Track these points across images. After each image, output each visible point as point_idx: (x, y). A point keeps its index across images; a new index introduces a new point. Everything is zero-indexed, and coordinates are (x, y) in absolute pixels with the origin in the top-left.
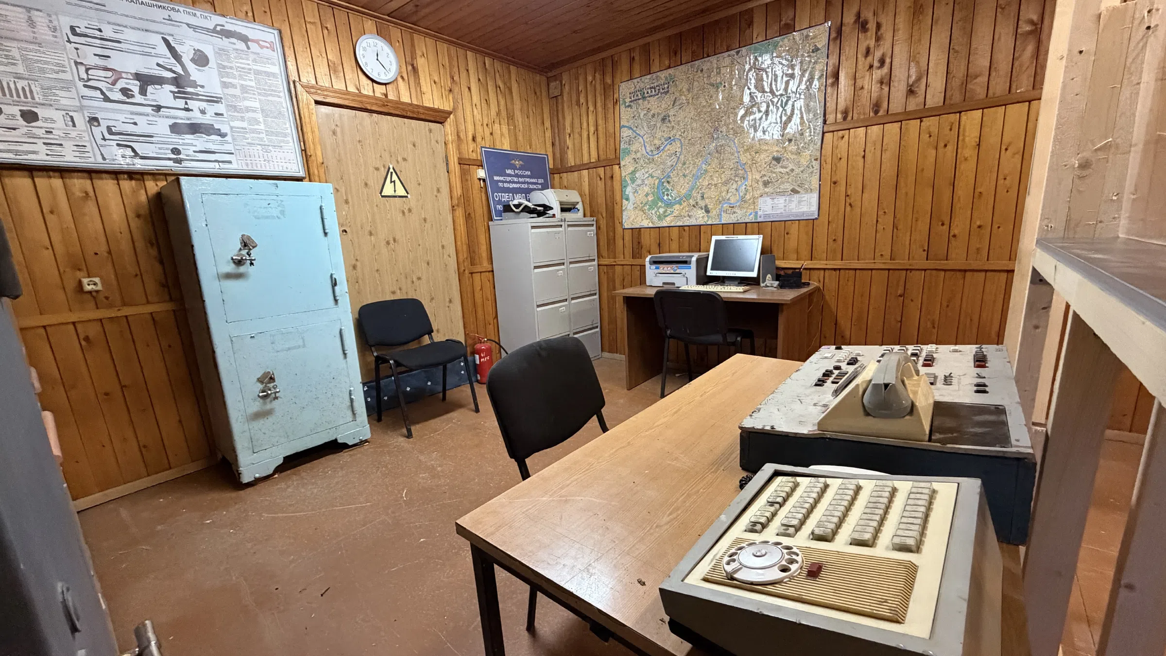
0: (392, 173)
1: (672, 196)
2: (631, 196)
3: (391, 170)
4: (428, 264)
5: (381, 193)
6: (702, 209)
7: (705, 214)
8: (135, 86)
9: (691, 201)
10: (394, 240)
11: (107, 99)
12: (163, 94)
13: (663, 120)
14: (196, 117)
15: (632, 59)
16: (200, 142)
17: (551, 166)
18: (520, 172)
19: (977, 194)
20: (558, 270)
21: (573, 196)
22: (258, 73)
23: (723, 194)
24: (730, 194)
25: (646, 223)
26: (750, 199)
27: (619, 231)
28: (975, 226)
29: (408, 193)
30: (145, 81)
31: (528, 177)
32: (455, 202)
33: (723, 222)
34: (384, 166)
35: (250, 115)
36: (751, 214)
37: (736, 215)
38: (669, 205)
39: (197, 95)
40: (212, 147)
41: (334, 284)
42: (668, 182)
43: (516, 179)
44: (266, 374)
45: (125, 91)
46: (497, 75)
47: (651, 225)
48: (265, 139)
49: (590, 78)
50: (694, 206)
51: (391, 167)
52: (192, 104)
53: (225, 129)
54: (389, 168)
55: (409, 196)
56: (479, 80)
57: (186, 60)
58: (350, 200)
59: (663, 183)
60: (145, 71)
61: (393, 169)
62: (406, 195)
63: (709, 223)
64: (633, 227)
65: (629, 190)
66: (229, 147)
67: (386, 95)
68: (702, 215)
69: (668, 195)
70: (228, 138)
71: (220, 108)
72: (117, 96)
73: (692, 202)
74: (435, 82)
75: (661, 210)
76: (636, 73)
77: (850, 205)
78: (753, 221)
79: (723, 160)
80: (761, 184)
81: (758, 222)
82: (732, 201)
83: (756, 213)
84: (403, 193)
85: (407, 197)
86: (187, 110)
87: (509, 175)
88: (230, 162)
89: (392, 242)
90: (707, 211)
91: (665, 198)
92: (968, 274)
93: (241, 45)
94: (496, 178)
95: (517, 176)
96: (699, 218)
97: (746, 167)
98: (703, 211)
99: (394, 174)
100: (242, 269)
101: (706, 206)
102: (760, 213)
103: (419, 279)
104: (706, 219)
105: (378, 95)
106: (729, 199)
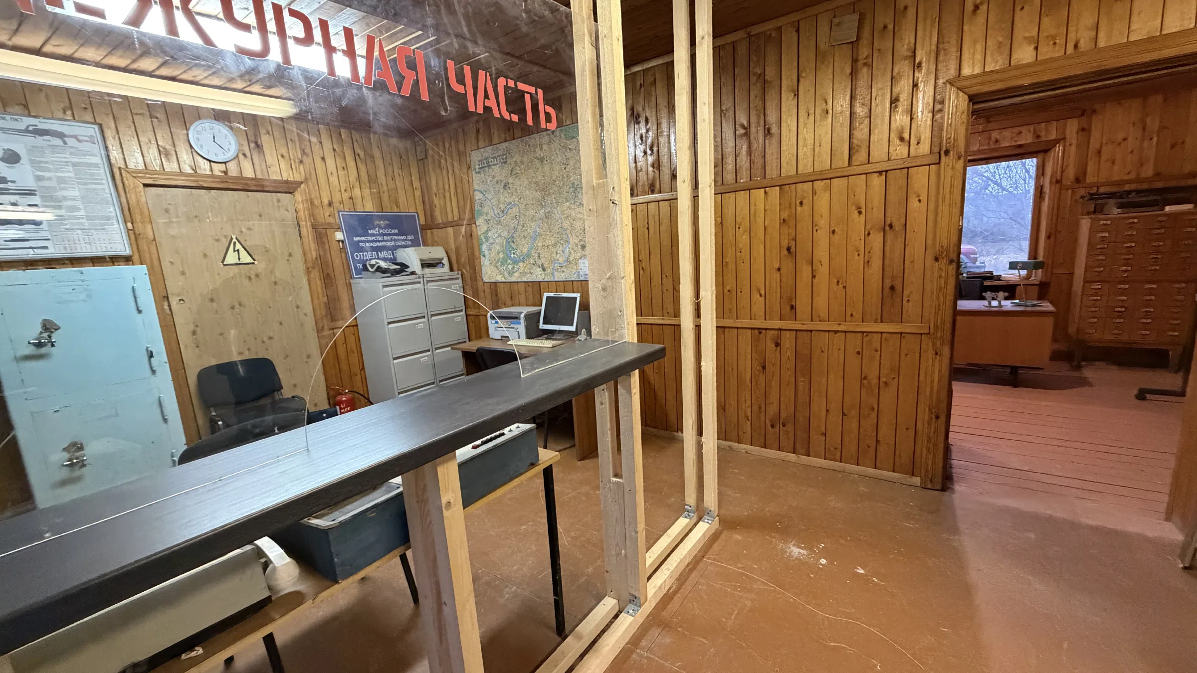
0: (235, 243)
1: (517, 255)
2: (486, 253)
3: (234, 240)
4: (281, 324)
5: (223, 262)
6: (539, 267)
7: (543, 272)
9: (531, 259)
10: (240, 304)
13: (505, 186)
15: (478, 131)
17: (423, 222)
18: (385, 231)
19: (724, 264)
20: (417, 324)
21: (437, 252)
22: (75, 165)
23: (554, 255)
24: (558, 255)
25: (500, 278)
26: (573, 261)
27: (480, 284)
28: (726, 291)
29: (254, 260)
31: (395, 234)
32: (311, 264)
33: (556, 280)
34: (226, 237)
35: (69, 203)
36: (574, 274)
37: (564, 273)
38: (515, 262)
39: (9, 189)
40: (26, 235)
41: (151, 355)
42: (513, 242)
43: (380, 238)
44: (74, 444)
46: (355, 144)
47: (503, 280)
48: (87, 224)
49: (447, 145)
50: (533, 264)
51: (234, 237)
54: (232, 239)
55: (256, 262)
56: (334, 150)
58: (186, 271)
59: (509, 242)
61: (236, 238)
62: (252, 261)
63: (546, 280)
64: (490, 281)
65: (484, 248)
66: (45, 234)
67: (226, 172)
68: (540, 273)
69: (514, 253)
70: (44, 226)
71: (35, 199)
73: (532, 262)
74: (282, 156)
75: (510, 267)
76: (481, 144)
77: (643, 268)
78: (577, 279)
79: (551, 224)
80: (579, 247)
81: (581, 281)
82: (561, 261)
83: (579, 272)
84: (249, 260)
85: (253, 263)
87: (373, 235)
88: (46, 248)
89: (237, 306)
90: (544, 270)
91: (512, 256)
92: (726, 330)
93: (57, 141)
94: (356, 239)
95: (380, 235)
96: (538, 275)
97: (568, 232)
98: (541, 269)
99: (237, 243)
100: (43, 350)
101: (542, 265)
102: (581, 273)
103: (270, 338)
104: (543, 276)
105: (217, 172)
106: (557, 260)
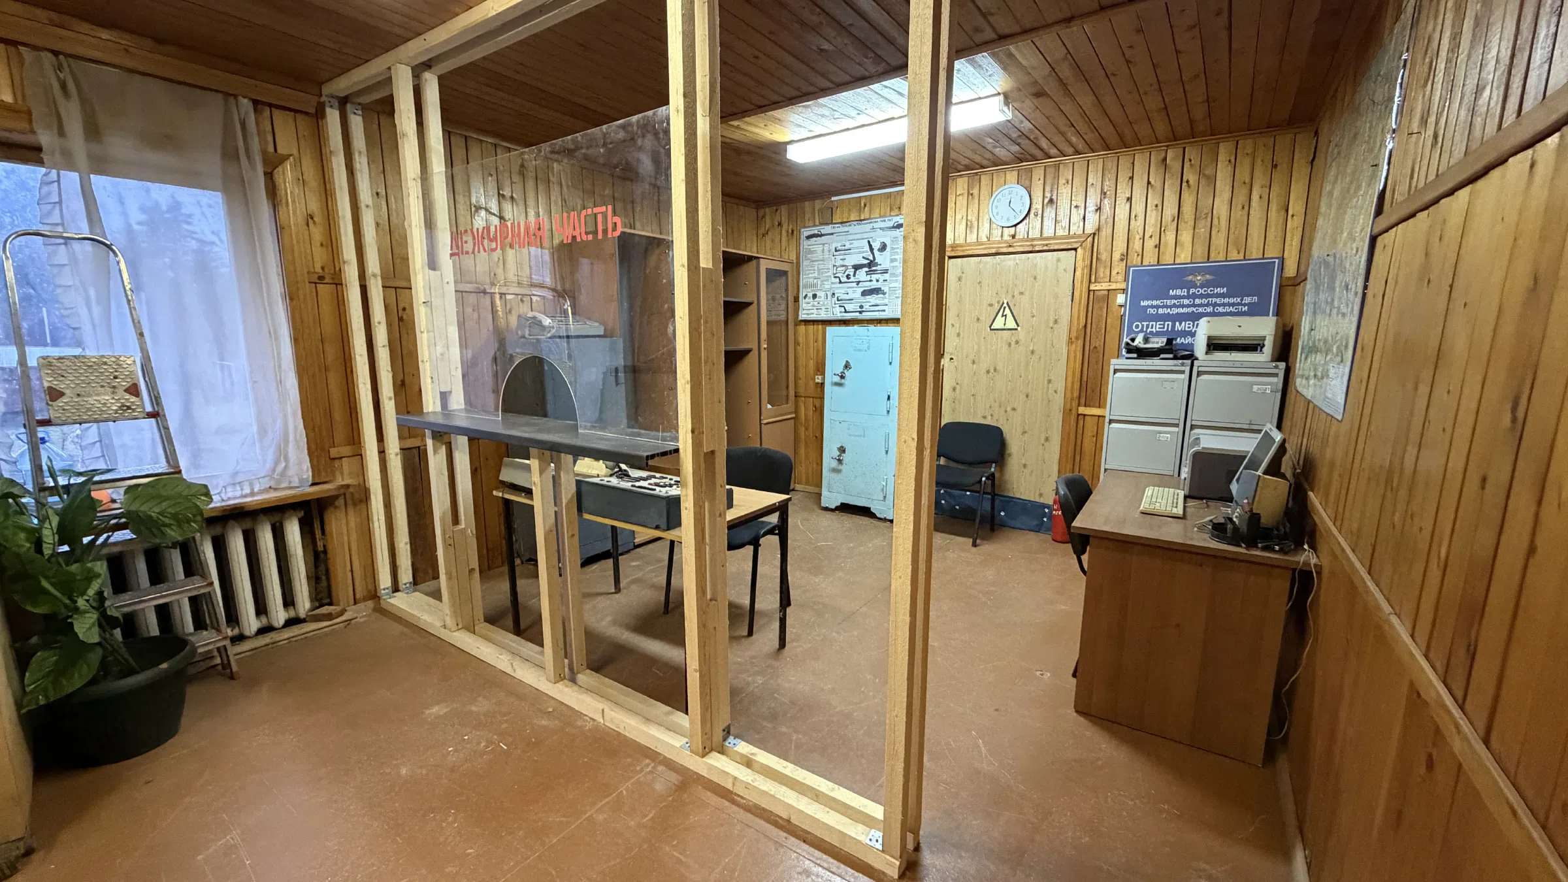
0: (1005, 307)
3: (1005, 305)
4: (1027, 396)
5: (990, 327)
8: (851, 271)
10: (995, 370)
11: (840, 282)
12: (862, 274)
14: (874, 285)
16: (873, 299)
18: (1202, 291)
29: (1018, 326)
30: (857, 267)
31: (1220, 296)
32: (1074, 335)
34: (998, 302)
39: (877, 270)
40: (878, 302)
41: (888, 399)
43: (1186, 302)
44: (842, 447)
45: (848, 277)
51: (1005, 302)
52: (874, 277)
53: (885, 289)
54: (1003, 303)
55: (1019, 328)
57: (876, 252)
58: (961, 333)
60: (857, 263)
61: (1007, 303)
62: (1016, 327)
66: (886, 301)
67: (1014, 236)
70: (887, 295)
71: (887, 276)
72: (844, 279)
74: (1076, 207)
84: (1013, 325)
85: (1016, 329)
86: (871, 281)
87: (1175, 297)
88: (884, 311)
89: (992, 371)
99: (1007, 308)
100: (843, 381)
105: (1006, 237)
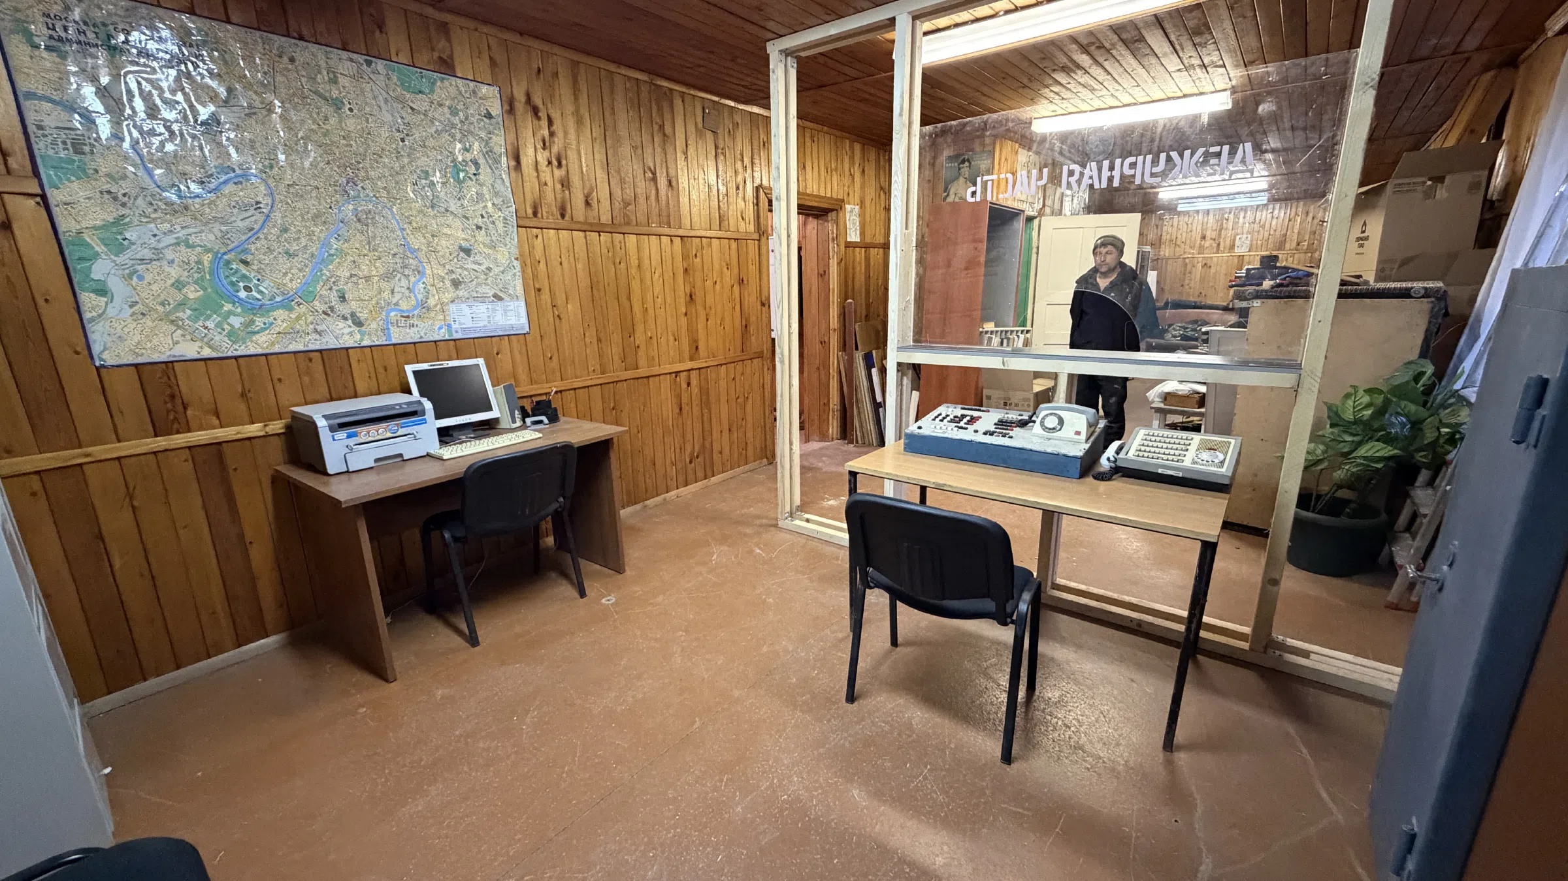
1: (260, 292)
2: (116, 284)
9: (316, 303)
23: (386, 295)
24: (397, 297)
25: (190, 350)
26: (436, 306)
33: (394, 341)
36: (440, 328)
37: (415, 329)
38: (255, 308)
42: (245, 263)
50: (325, 313)
59: (228, 262)
63: (366, 343)
64: (140, 360)
65: (102, 270)
69: (248, 289)
73: (319, 306)
75: (236, 322)
77: (558, 316)
80: (448, 283)
81: (455, 340)
82: (404, 306)
83: (449, 326)
90: (359, 324)
91: (243, 294)
96: (341, 335)
97: (421, 255)
98: (350, 322)
101: (353, 315)
102: (455, 326)
104: (358, 337)
